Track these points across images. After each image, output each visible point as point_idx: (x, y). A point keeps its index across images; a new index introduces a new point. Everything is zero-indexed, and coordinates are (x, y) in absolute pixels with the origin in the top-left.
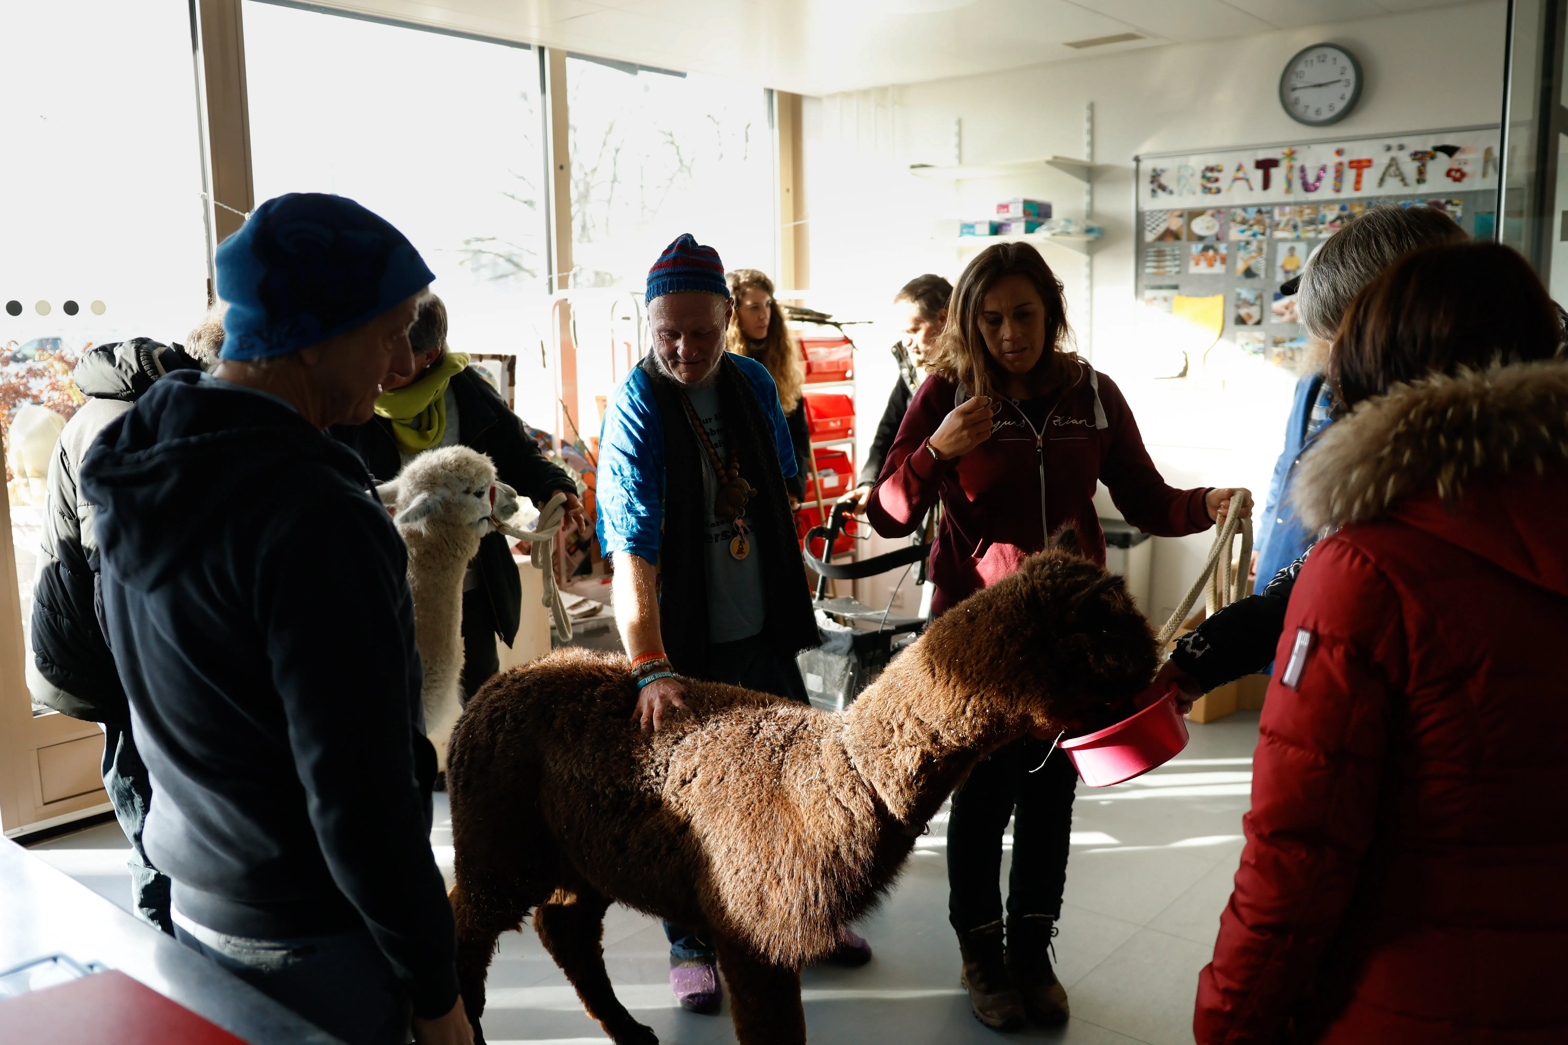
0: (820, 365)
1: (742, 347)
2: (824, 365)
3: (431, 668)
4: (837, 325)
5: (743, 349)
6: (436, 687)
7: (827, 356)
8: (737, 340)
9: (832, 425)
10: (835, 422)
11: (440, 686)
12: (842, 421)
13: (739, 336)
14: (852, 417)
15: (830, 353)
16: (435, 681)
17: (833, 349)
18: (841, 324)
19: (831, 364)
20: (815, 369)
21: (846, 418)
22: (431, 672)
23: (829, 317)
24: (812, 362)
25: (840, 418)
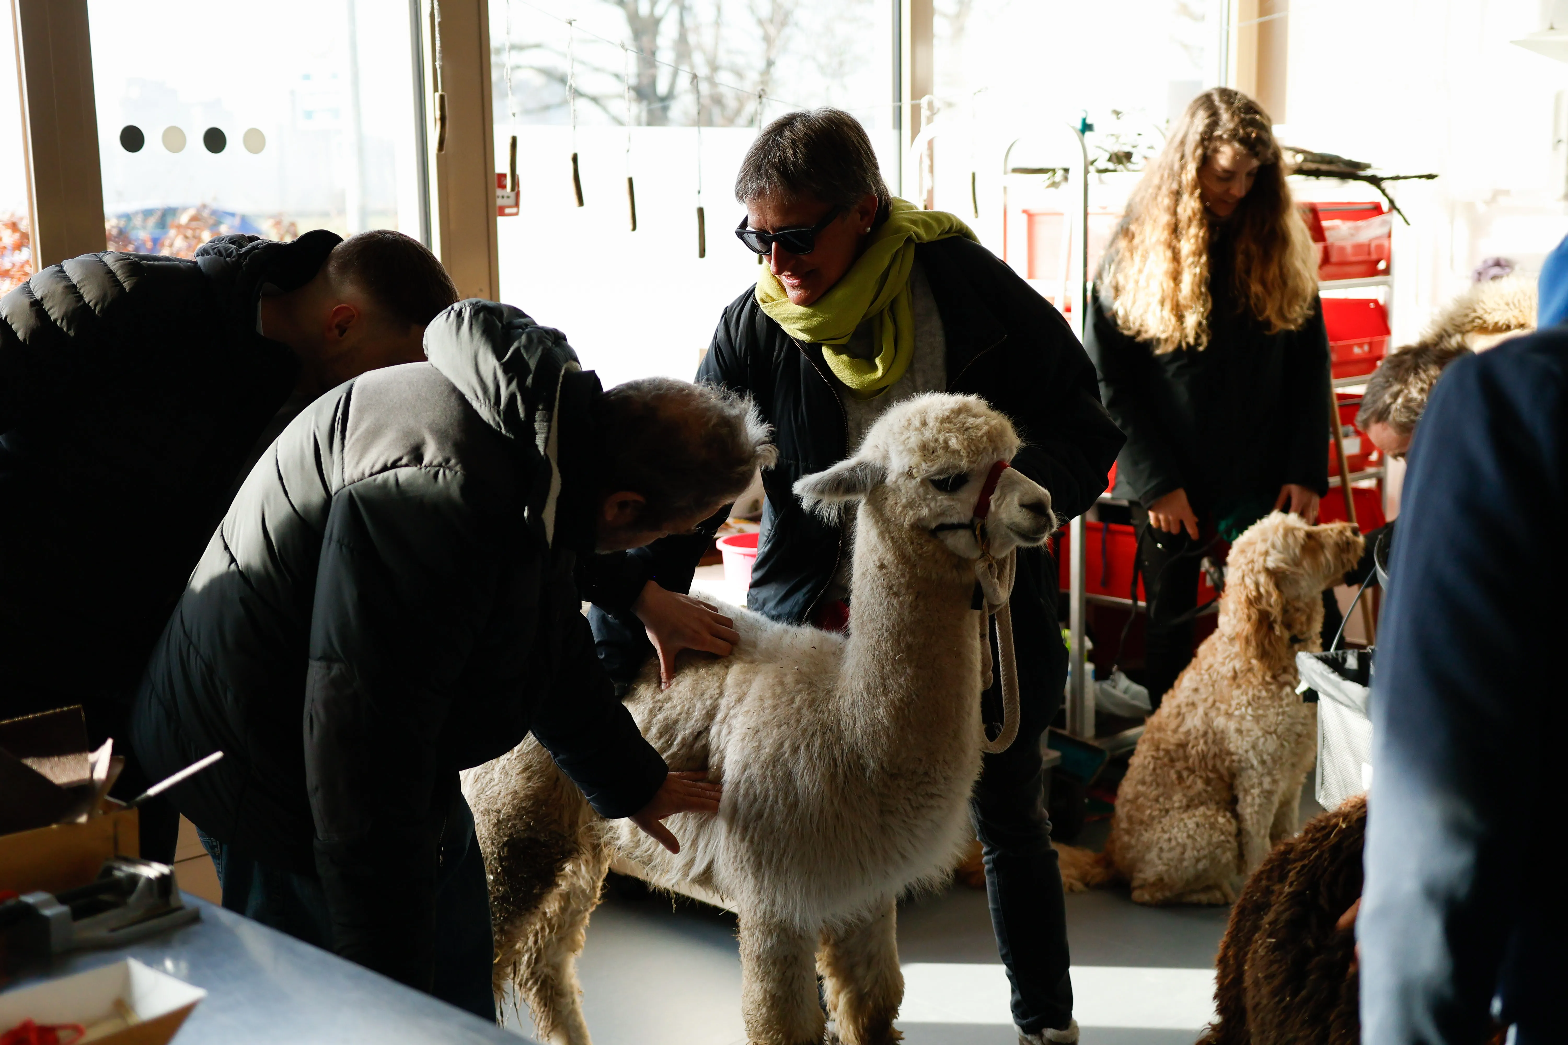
0: (1342, 249)
1: (1201, 234)
2: (1349, 250)
3: (926, 774)
4: (1375, 181)
5: (1203, 238)
6: (932, 807)
7: (1352, 235)
8: (1195, 223)
9: (1357, 350)
10: (1361, 345)
11: (939, 807)
12: (1371, 344)
13: (1198, 216)
14: (1387, 338)
15: (1357, 229)
16: (932, 796)
17: (1360, 223)
18: (1382, 179)
19: (1358, 247)
20: (1334, 258)
21: (1376, 339)
22: (927, 779)
23: (1367, 166)
24: (1332, 245)
25: (1367, 340)
